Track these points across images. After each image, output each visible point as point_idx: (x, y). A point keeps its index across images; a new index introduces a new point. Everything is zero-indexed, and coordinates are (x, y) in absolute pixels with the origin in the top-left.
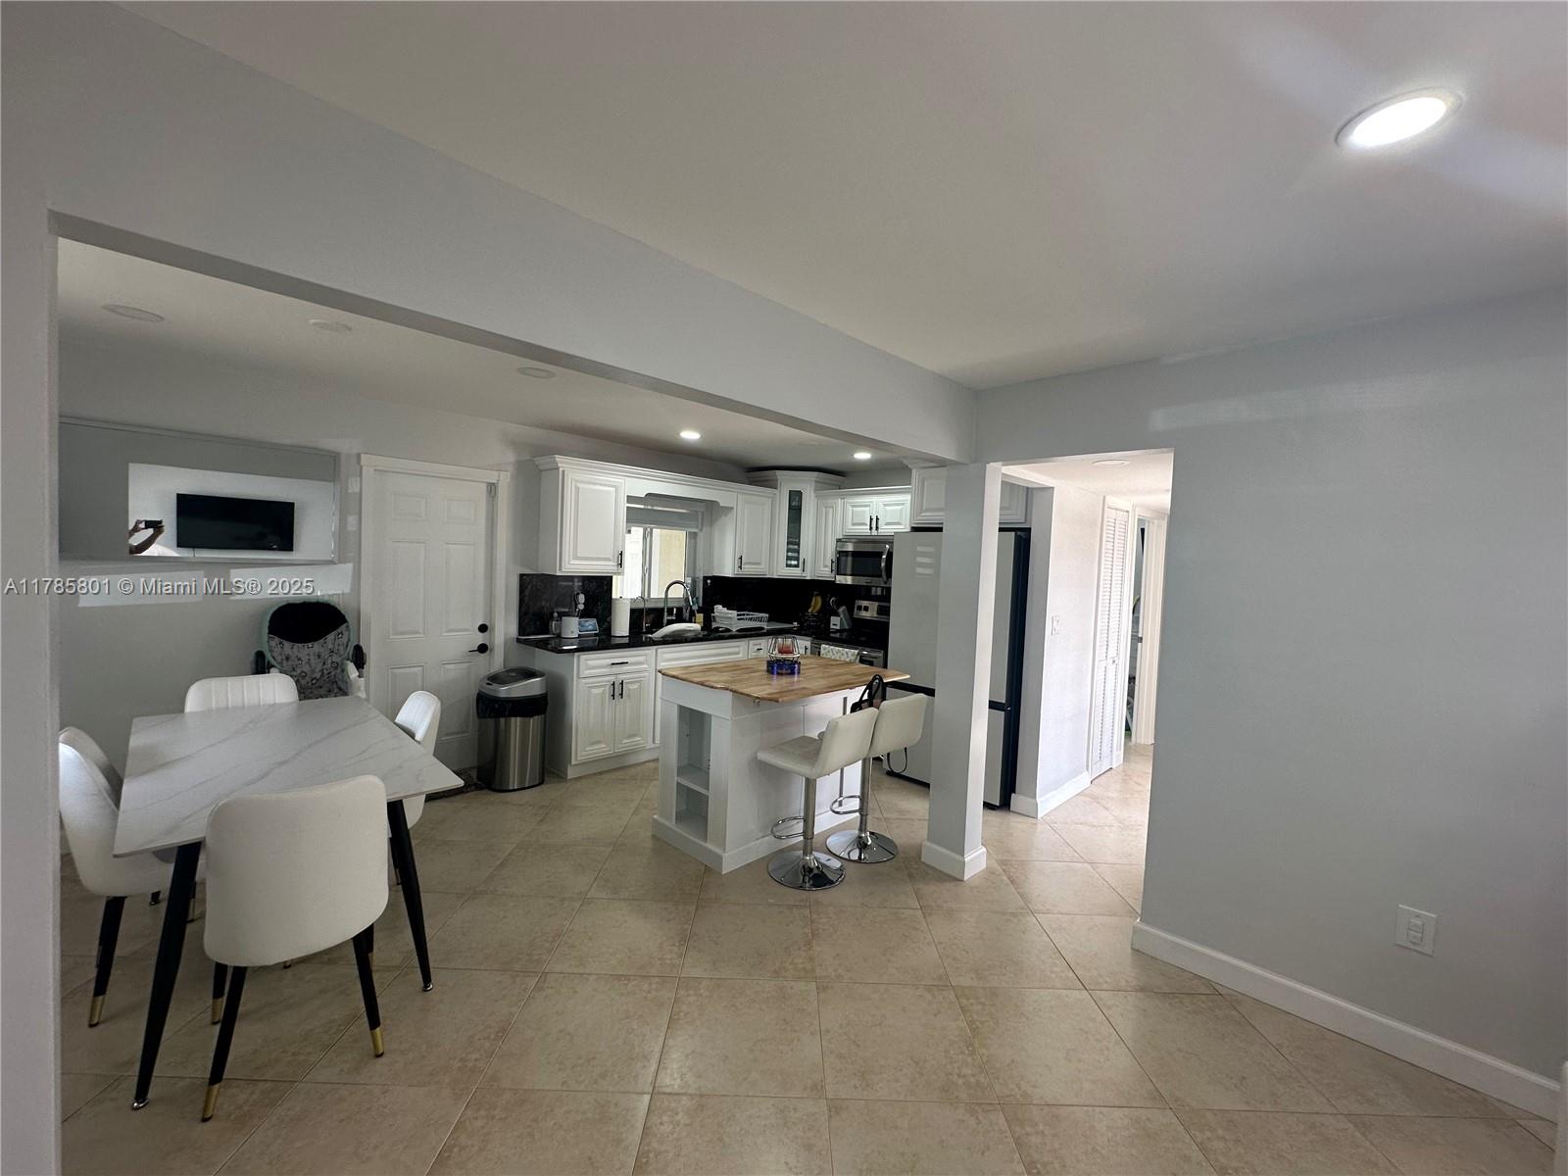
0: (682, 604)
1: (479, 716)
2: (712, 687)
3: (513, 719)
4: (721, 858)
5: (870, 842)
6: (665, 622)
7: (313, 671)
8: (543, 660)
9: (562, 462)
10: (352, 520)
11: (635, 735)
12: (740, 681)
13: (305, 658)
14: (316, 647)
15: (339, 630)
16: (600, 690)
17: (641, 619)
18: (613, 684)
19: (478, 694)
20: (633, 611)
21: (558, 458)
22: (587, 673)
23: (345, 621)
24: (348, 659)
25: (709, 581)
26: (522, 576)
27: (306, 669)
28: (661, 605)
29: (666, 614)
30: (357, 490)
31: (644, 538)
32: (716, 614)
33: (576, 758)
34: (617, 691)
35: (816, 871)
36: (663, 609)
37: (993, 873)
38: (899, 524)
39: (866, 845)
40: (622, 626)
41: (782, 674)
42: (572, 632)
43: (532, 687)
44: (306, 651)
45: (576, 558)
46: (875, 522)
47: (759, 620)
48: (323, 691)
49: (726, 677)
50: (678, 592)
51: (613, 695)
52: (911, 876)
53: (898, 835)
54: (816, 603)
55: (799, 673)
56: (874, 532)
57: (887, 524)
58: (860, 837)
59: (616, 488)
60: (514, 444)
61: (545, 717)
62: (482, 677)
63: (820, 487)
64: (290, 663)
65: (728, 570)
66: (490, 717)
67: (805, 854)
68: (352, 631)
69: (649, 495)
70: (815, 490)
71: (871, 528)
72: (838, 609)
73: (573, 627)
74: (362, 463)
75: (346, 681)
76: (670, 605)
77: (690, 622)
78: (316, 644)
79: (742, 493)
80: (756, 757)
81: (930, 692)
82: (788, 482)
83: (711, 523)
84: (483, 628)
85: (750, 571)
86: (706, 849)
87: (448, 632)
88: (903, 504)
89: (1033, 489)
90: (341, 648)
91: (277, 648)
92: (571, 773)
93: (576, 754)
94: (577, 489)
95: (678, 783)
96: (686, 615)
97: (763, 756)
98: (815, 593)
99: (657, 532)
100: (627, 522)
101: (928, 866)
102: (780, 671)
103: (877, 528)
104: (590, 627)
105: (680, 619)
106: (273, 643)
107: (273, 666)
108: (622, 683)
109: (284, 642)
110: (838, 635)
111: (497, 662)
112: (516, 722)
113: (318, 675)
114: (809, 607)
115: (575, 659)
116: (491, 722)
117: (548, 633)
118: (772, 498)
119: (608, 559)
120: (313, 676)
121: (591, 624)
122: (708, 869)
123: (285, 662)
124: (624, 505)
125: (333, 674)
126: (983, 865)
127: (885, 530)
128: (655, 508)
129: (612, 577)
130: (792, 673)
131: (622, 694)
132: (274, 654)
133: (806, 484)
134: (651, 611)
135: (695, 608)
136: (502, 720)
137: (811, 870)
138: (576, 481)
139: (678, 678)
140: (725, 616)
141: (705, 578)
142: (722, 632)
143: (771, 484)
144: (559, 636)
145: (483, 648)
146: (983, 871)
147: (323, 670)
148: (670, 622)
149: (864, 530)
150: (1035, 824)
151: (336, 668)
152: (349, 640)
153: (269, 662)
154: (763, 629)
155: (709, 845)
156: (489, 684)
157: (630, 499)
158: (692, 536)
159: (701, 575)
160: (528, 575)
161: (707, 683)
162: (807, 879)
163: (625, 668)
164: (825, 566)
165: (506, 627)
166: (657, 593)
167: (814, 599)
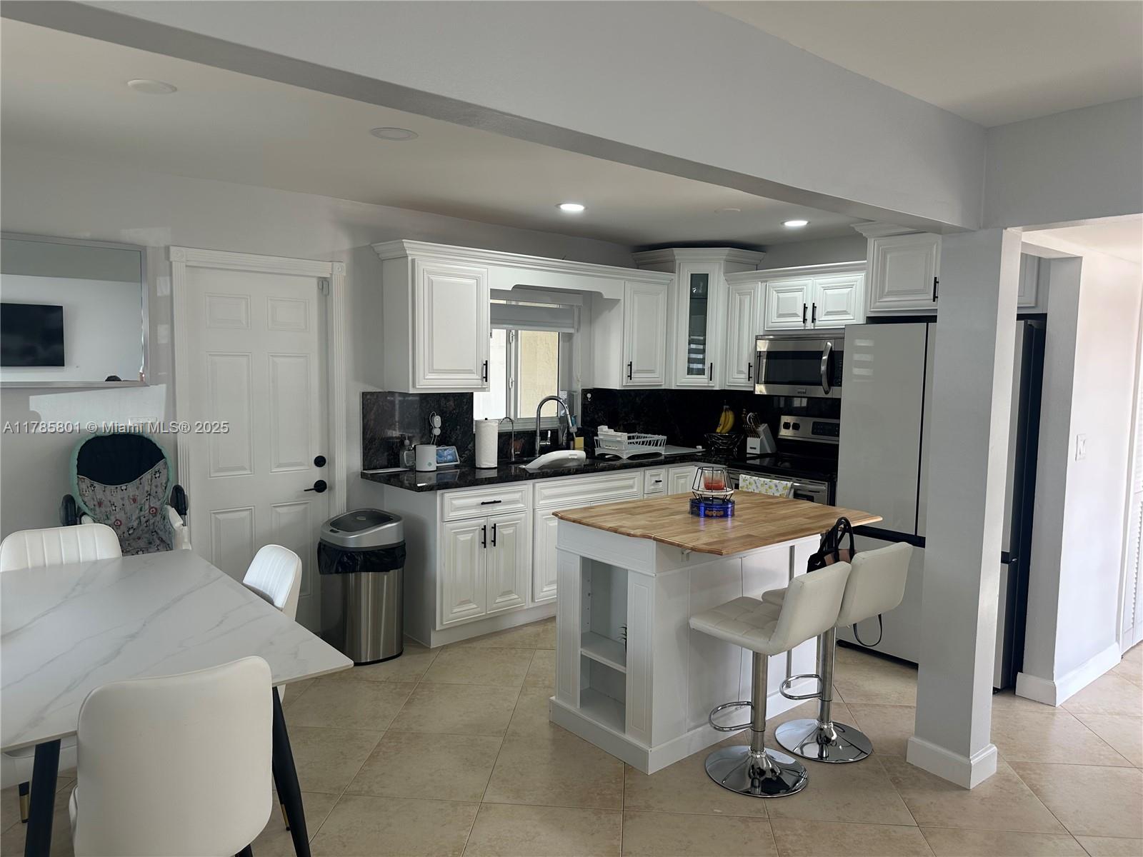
0: (556, 425)
1: (321, 571)
2: (629, 535)
3: (363, 574)
4: (646, 753)
5: (834, 737)
6: (538, 447)
7: (129, 518)
8: (395, 499)
9: (413, 249)
10: (163, 330)
11: (510, 592)
12: (663, 526)
13: (119, 504)
14: (131, 489)
15: (156, 468)
16: (468, 537)
17: (509, 444)
18: (484, 529)
19: (320, 544)
20: (501, 435)
21: (407, 244)
22: (453, 515)
23: (163, 457)
24: (167, 504)
25: (589, 395)
26: (364, 395)
27: (121, 516)
28: (531, 427)
29: (538, 438)
30: (167, 292)
31: (508, 342)
32: (600, 437)
33: (442, 623)
34: (489, 536)
35: (769, 775)
36: (535, 432)
37: (1009, 781)
38: (845, 312)
39: (828, 740)
40: (488, 456)
41: (712, 517)
42: (430, 464)
43: (385, 535)
44: (119, 494)
45: (433, 371)
46: (810, 311)
47: (656, 444)
48: (142, 543)
49: (642, 520)
50: (551, 410)
51: (484, 543)
52: (896, 782)
53: (871, 726)
54: (727, 420)
55: (733, 515)
56: (809, 325)
57: (828, 313)
58: (822, 729)
59: (478, 280)
60: (351, 227)
61: (403, 570)
62: (322, 524)
63: (732, 267)
64: (103, 509)
65: (614, 380)
66: (337, 572)
67: (754, 750)
68: (170, 469)
69: (516, 287)
70: (726, 272)
71: (805, 320)
72: (757, 427)
73: (429, 458)
74: (172, 259)
75: (170, 531)
76: (543, 426)
77: (568, 448)
78: (130, 485)
79: (629, 280)
80: (688, 624)
81: (918, 541)
82: (689, 263)
83: (591, 322)
84: (320, 462)
85: (643, 380)
86: (623, 741)
87: (278, 467)
88: (851, 286)
89: (1050, 260)
90: (160, 490)
91: (89, 492)
92: (435, 641)
93: (442, 620)
94: (431, 283)
95: (581, 655)
96: (563, 439)
97: (698, 623)
98: (725, 407)
99: (524, 334)
100: (491, 323)
101: (916, 768)
102: (710, 513)
103: (814, 320)
104: (449, 457)
105: (556, 446)
106: (84, 486)
107: (84, 514)
108: (494, 528)
109: (96, 484)
110: (757, 462)
111: (338, 503)
112: (367, 578)
113: (135, 524)
114: (717, 425)
115: (438, 499)
116: (337, 578)
117: (399, 467)
118: (668, 285)
119: (470, 372)
120: (130, 525)
121: (450, 452)
122: (628, 769)
123: (97, 508)
124: (487, 301)
125: (151, 521)
126: (993, 768)
127: (825, 321)
128: (521, 304)
129: (472, 393)
130: (725, 516)
131: (494, 541)
132: (86, 499)
133: (713, 264)
134: (521, 435)
135: (573, 430)
136: (352, 576)
137: (762, 772)
138: (430, 272)
139: (580, 523)
140: (611, 439)
141: (585, 392)
142: (609, 460)
143: (667, 266)
144: (413, 469)
145: (320, 486)
146: (993, 776)
147: (140, 518)
148: (545, 450)
149: (795, 323)
150: (1053, 714)
151: (155, 515)
152: (168, 480)
153: (79, 507)
154: (659, 455)
155: (628, 737)
156: (332, 531)
157: (495, 293)
158: (566, 339)
159: (578, 388)
160: (372, 394)
161: (623, 530)
162: (757, 783)
163: (498, 508)
164: (740, 372)
165: (348, 459)
166: (527, 411)
167: (723, 414)
